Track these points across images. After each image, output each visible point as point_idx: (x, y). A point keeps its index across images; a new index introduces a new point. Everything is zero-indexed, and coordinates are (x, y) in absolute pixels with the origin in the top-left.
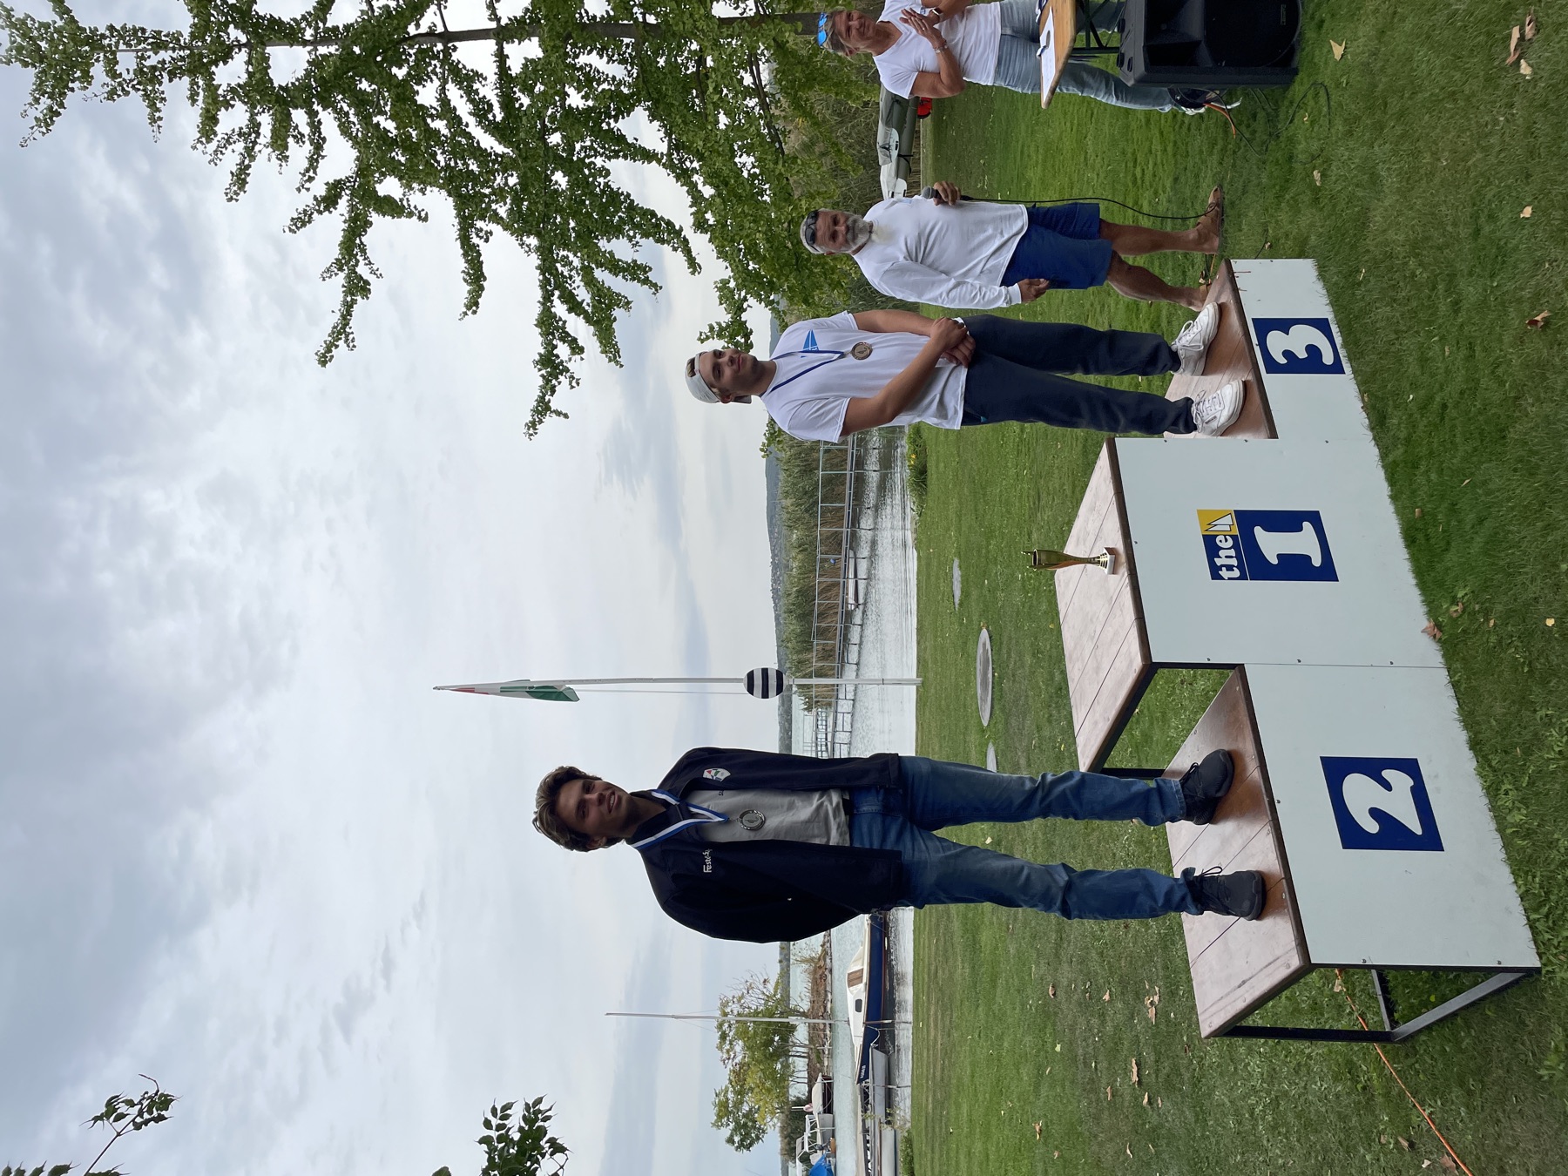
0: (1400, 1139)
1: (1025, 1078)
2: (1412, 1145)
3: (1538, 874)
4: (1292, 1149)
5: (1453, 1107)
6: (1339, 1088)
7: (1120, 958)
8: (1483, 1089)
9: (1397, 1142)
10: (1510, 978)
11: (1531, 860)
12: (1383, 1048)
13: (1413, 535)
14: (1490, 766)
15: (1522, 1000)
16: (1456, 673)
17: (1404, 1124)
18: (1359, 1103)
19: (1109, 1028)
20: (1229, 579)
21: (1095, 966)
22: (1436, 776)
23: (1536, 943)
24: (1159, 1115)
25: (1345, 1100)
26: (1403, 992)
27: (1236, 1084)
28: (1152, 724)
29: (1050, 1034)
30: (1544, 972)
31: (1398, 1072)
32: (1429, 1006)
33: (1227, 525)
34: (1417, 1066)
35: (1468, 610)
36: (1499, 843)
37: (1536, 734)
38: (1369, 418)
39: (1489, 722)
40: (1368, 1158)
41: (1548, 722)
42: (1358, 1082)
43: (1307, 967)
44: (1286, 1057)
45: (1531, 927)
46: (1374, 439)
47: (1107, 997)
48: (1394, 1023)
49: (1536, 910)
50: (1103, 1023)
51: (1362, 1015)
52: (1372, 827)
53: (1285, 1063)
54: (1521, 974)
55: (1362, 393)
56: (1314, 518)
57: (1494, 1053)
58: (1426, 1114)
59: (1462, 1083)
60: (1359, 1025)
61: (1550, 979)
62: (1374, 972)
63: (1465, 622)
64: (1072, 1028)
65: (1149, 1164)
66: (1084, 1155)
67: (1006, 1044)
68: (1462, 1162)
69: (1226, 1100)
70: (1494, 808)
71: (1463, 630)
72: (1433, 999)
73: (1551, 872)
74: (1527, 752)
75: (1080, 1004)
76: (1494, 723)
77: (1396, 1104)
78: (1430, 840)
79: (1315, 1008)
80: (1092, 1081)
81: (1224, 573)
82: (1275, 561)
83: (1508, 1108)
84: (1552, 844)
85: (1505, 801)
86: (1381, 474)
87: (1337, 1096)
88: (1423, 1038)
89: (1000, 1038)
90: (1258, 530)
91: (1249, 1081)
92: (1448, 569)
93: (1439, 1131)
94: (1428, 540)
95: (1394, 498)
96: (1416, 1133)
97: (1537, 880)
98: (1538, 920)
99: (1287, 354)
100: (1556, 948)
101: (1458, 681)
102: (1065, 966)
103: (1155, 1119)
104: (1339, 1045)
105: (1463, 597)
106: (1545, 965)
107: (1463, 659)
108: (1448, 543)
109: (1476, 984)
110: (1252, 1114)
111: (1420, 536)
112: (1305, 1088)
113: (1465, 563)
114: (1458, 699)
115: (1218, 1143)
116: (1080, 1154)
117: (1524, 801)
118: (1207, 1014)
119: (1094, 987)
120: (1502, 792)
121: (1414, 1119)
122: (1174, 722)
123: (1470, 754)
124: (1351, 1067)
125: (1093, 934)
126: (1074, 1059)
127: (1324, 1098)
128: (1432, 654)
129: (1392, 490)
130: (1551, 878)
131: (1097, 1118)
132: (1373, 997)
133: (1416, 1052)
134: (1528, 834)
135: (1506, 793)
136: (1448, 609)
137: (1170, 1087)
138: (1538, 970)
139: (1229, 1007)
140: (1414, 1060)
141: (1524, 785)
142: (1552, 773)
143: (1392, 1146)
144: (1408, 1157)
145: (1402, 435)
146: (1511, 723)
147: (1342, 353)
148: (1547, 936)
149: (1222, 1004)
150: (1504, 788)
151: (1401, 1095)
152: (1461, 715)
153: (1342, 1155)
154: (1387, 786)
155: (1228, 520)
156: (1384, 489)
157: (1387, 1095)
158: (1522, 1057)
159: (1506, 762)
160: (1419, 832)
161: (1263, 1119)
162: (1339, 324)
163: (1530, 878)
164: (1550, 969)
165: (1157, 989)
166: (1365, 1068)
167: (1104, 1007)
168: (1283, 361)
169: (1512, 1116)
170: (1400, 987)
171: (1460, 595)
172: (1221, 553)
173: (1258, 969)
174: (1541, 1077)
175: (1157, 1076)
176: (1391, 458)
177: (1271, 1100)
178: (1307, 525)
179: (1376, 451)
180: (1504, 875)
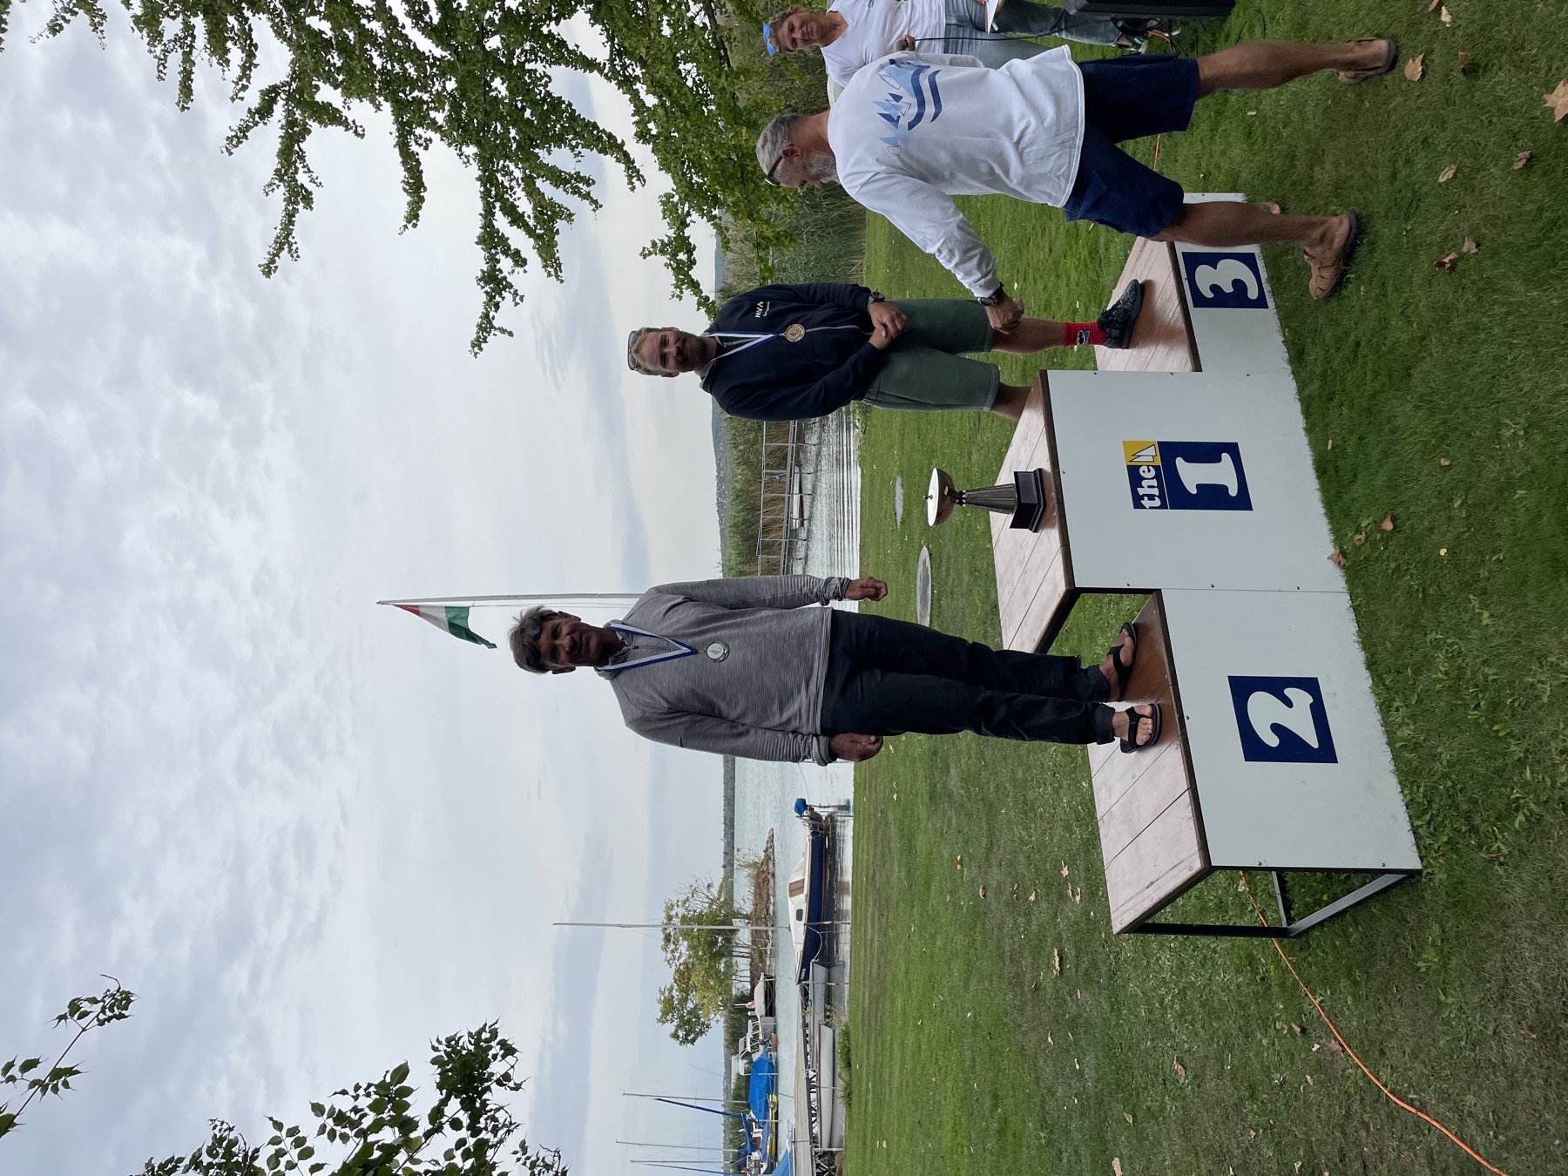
0: (1293, 1025)
1: (956, 974)
2: (1303, 1031)
3: (1423, 784)
4: (1196, 1035)
5: (1341, 996)
6: (1240, 979)
7: (1046, 862)
8: (1367, 980)
9: (1290, 1028)
10: (1394, 878)
11: (1417, 772)
12: (1280, 943)
13: (1325, 468)
14: (1384, 684)
15: (1404, 899)
16: (1357, 598)
17: (1297, 1011)
18: (1258, 992)
19: (1034, 927)
20: (1151, 508)
21: (1022, 869)
22: (1334, 694)
23: (1418, 847)
24: (1078, 1006)
25: (1245, 990)
26: (1300, 892)
27: (1148, 976)
28: (1080, 641)
29: (980, 933)
30: (1424, 874)
31: (1293, 964)
32: (1320, 904)
33: (1150, 456)
34: (1309, 958)
35: (1370, 539)
36: (1389, 756)
37: (1425, 656)
38: (1288, 352)
39: (1384, 643)
40: (1264, 1042)
41: (1437, 645)
42: (1257, 974)
43: (1208, 870)
44: (1194, 951)
45: (1414, 833)
46: (1293, 373)
47: (1032, 898)
48: (1290, 920)
49: (1419, 818)
50: (1029, 922)
51: (1263, 913)
52: (1272, 741)
53: (1193, 957)
54: (1401, 876)
55: (1283, 327)
56: (1233, 449)
57: (1379, 947)
58: (1316, 1002)
59: (1349, 975)
60: (1261, 921)
61: (1430, 880)
62: (1274, 873)
63: (1367, 550)
64: (1000, 928)
65: (1068, 1051)
66: (1009, 1043)
67: (938, 943)
68: (1348, 1046)
69: (1139, 991)
70: (1386, 723)
71: (1365, 558)
72: (1325, 897)
73: (1434, 782)
74: (1417, 672)
75: (1008, 905)
76: (1390, 645)
77: (1290, 992)
78: (1326, 753)
79: (1221, 906)
80: (1017, 975)
81: (1146, 502)
82: (1194, 491)
83: (1389, 997)
84: (1435, 757)
85: (1397, 717)
86: (1298, 406)
87: (1238, 986)
88: (1316, 933)
89: (933, 937)
90: (1179, 461)
91: (1159, 973)
92: (1354, 500)
93: (1328, 1018)
94: (1337, 472)
95: (1309, 430)
96: (1307, 1019)
97: (1421, 790)
98: (1421, 826)
99: (1215, 288)
100: (1436, 852)
101: (1359, 605)
102: (995, 869)
103: (1074, 1010)
104: (1241, 940)
105: (1366, 527)
106: (1426, 867)
107: (1364, 584)
108: (1355, 475)
109: (1364, 884)
110: (1162, 1004)
111: (1330, 468)
112: (1210, 979)
113: (1369, 494)
114: (1358, 622)
115: (1130, 1030)
116: (1005, 1042)
117: (1413, 718)
118: (1119, 912)
119: (1021, 888)
120: (1393, 709)
121: (1306, 1006)
122: (1100, 640)
123: (1367, 674)
124: (1251, 960)
125: (1021, 838)
126: (1002, 956)
127: (1224, 989)
128: (1337, 580)
129: (1307, 423)
130: (1434, 788)
131: (1021, 1010)
132: (1272, 896)
133: (1310, 946)
134: (1416, 747)
135: (1397, 710)
136: (1352, 538)
137: (1088, 980)
138: (1419, 872)
139: (1138, 907)
140: (1306, 954)
141: (1413, 703)
142: (1438, 692)
143: (1285, 1032)
144: (1300, 1042)
145: (1319, 370)
146: (1404, 646)
147: (1267, 288)
148: (1429, 841)
149: (1131, 904)
150: (1395, 705)
151: (1295, 985)
152: (1360, 637)
153: (1241, 1040)
154: (1289, 703)
155: (1152, 451)
156: (1300, 421)
157: (1282, 985)
158: (1403, 950)
159: (1398, 682)
160: (1315, 745)
161: (1172, 1008)
162: (1264, 258)
163: (1415, 788)
164: (1430, 871)
165: (1079, 890)
166: (1263, 961)
167: (1029, 908)
168: (1209, 295)
169: (1392, 1004)
170: (1297, 888)
171: (1363, 525)
172: (1144, 483)
173: (1164, 871)
174: (1419, 968)
175: (1077, 970)
176: (1307, 392)
177: (1179, 991)
178: (1226, 457)
179: (1294, 384)
180: (1392, 785)
